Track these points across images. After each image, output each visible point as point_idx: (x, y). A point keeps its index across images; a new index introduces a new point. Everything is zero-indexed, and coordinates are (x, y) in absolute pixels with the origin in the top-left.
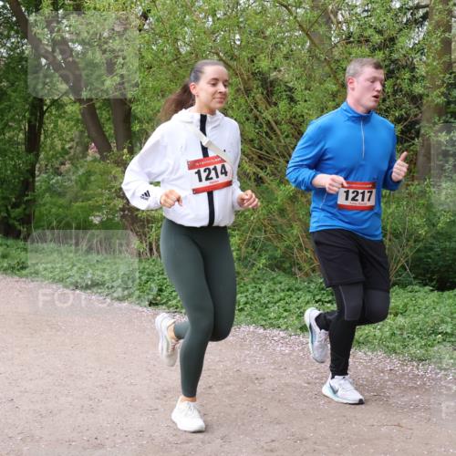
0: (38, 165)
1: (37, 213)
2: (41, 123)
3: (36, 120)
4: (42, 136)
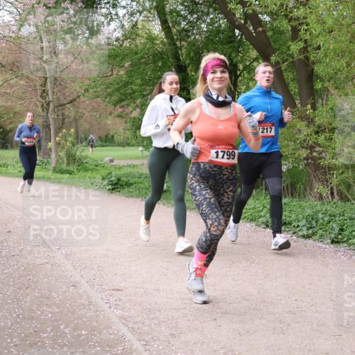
2: (235, 86)
4: (236, 98)
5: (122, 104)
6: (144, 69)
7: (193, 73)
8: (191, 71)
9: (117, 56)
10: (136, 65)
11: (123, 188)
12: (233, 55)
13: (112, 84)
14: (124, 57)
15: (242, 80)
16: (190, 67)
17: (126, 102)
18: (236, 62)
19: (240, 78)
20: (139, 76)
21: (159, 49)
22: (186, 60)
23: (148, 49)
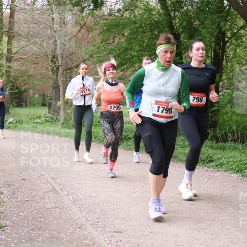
0: (221, 84)
1: (221, 120)
2: (224, 51)
3: (220, 49)
4: (224, 61)
5: (123, 67)
6: (141, 37)
7: (185, 40)
8: (184, 38)
9: (118, 25)
10: (135, 33)
11: (123, 141)
12: (222, 24)
13: (113, 50)
14: (125, 26)
15: (229, 46)
16: (183, 35)
17: (125, 66)
18: (225, 30)
19: (228, 44)
20: (138, 43)
21: (155, 19)
22: (180, 28)
23: (146, 20)
